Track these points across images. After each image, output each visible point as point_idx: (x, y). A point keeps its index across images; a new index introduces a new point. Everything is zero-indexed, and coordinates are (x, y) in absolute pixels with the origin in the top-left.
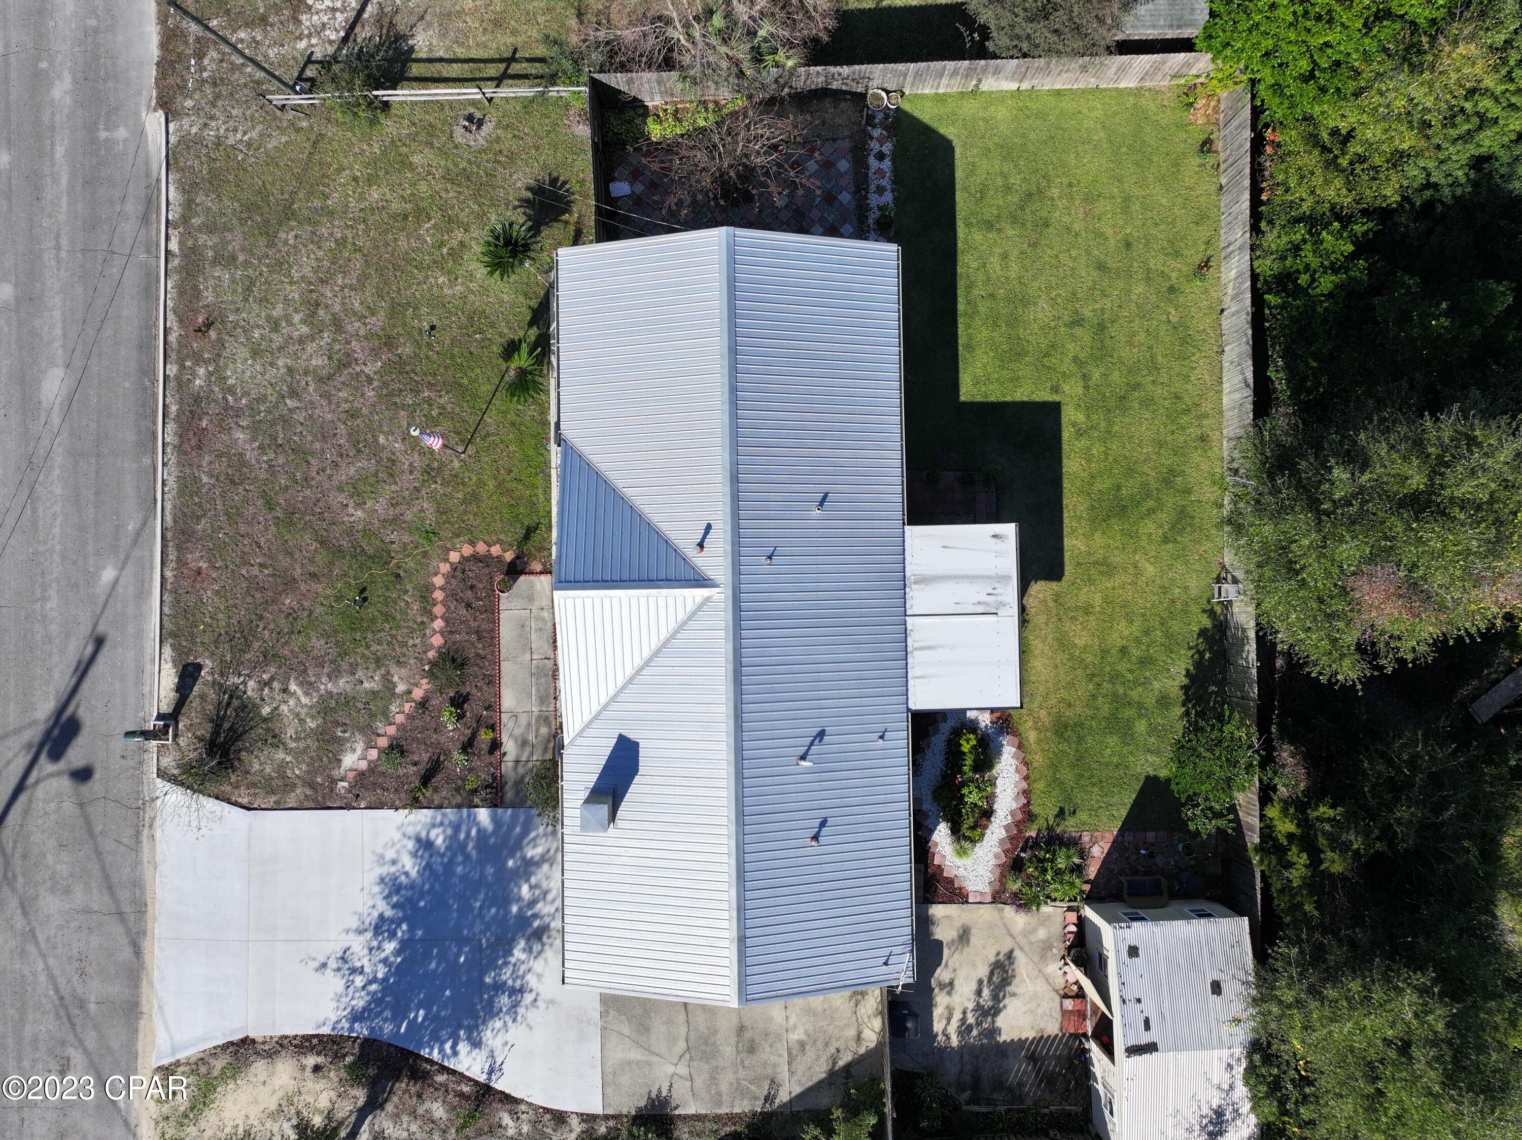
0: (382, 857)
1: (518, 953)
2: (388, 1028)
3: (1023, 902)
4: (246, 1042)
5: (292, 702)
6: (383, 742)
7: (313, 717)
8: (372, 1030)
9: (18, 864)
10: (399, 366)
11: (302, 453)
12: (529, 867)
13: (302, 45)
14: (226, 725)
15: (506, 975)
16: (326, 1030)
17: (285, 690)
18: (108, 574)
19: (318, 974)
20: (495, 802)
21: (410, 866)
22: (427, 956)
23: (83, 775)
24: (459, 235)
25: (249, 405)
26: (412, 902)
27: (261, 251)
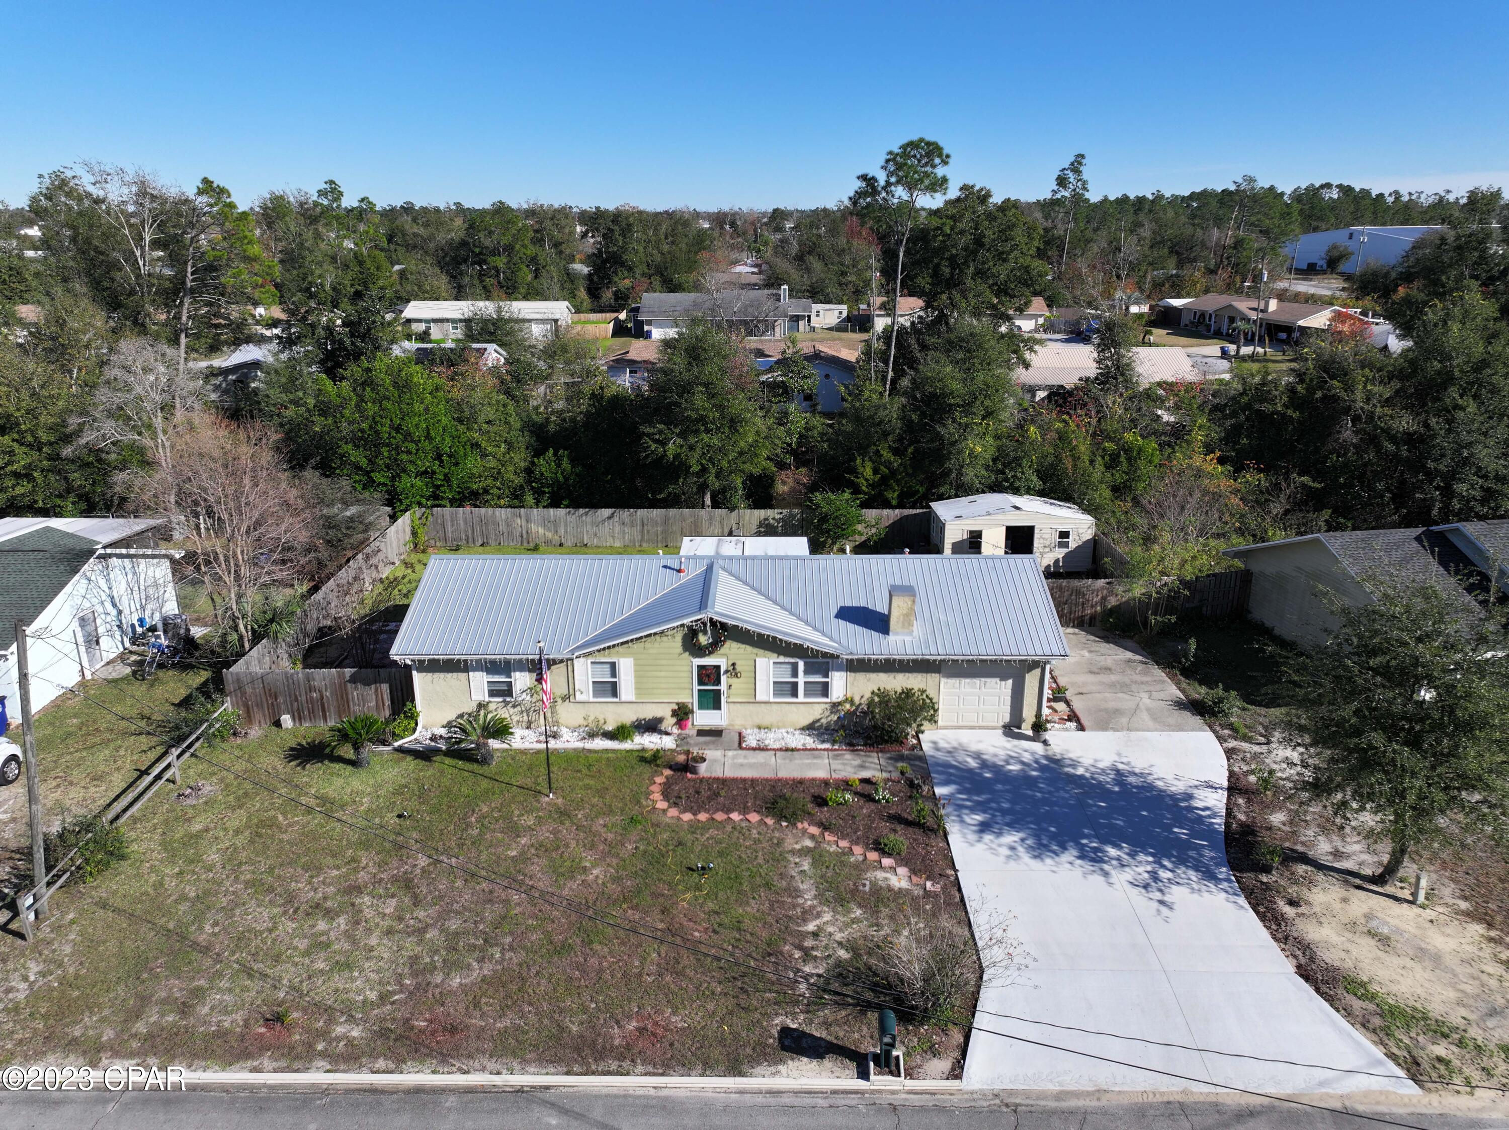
0: (1009, 857)
1: (1080, 771)
2: (1207, 853)
4: (1304, 973)
5: (831, 929)
6: (873, 855)
7: (849, 911)
8: (1218, 865)
10: (430, 841)
11: (502, 921)
12: (984, 764)
14: (869, 995)
16: (1242, 901)
17: (815, 935)
19: (1175, 907)
20: (926, 782)
21: (1012, 838)
22: (1112, 827)
24: (307, 799)
25: (415, 974)
26: (1053, 837)
27: (207, 962)
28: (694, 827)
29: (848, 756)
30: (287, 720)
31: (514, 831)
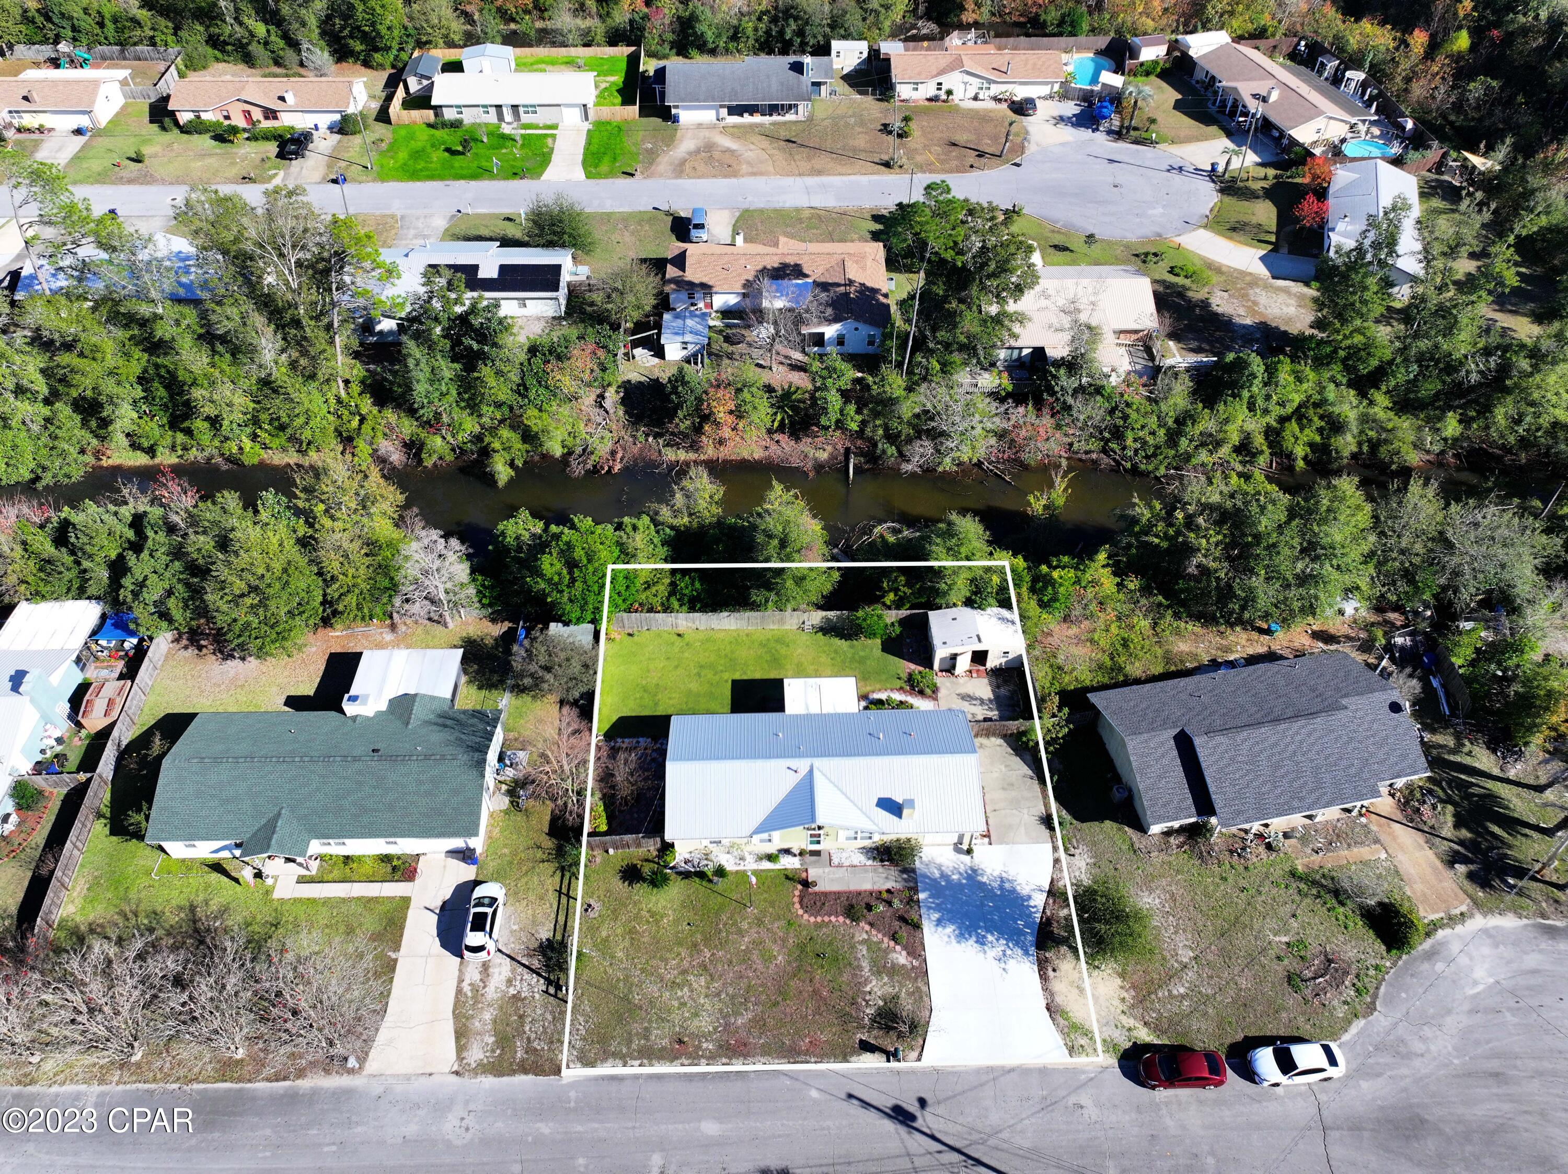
0: (947, 942)
1: (985, 879)
2: (1029, 938)
3: (935, 690)
4: (1048, 1008)
5: (876, 990)
6: (892, 943)
7: (882, 979)
8: (1031, 945)
9: (975, 1137)
10: (707, 940)
11: (749, 988)
12: (943, 876)
13: (537, 996)
14: (890, 1023)
15: (995, 885)
16: (1036, 968)
17: (870, 993)
18: (814, 1094)
19: (1009, 972)
20: (916, 890)
21: (950, 929)
22: (992, 920)
23: (922, 1102)
24: (644, 913)
25: (724, 1018)
26: (967, 928)
27: (643, 1014)
28: (818, 926)
29: (881, 870)
30: (611, 851)
31: (741, 933)
